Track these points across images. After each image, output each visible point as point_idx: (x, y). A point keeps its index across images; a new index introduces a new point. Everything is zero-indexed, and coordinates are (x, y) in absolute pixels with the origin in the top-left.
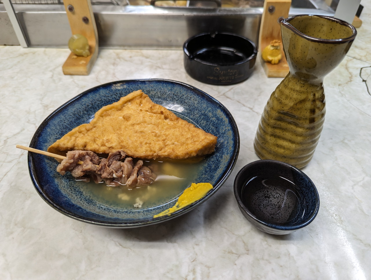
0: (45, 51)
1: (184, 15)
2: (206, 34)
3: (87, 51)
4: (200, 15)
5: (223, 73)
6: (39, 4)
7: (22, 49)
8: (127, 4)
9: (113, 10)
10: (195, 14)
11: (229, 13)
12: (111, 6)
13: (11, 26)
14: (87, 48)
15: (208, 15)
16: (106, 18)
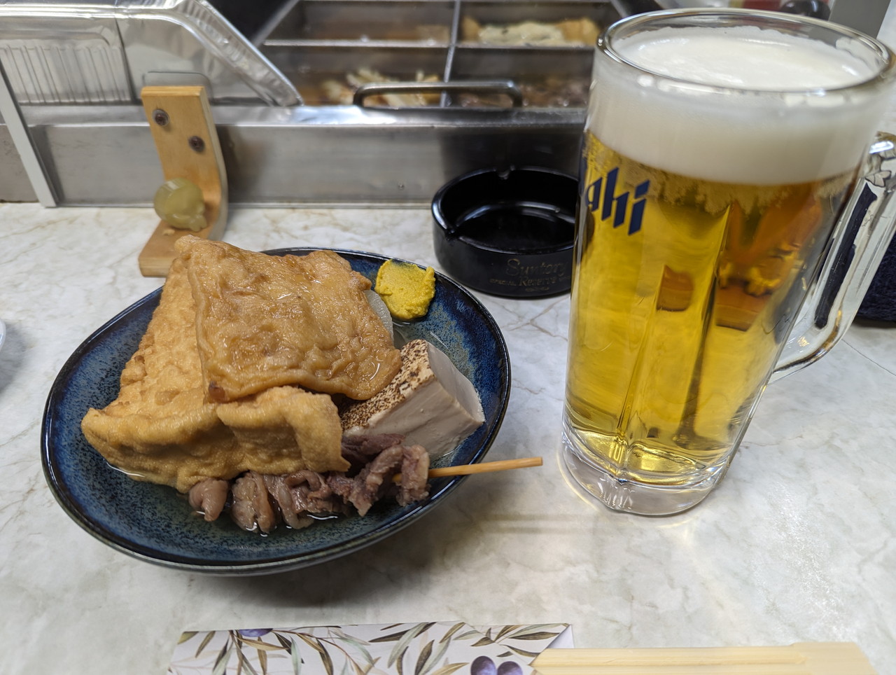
0: (98, 215)
1: (433, 127)
2: (488, 171)
3: (199, 217)
4: (471, 126)
5: (529, 270)
6: (85, 104)
7: (42, 210)
8: (298, 104)
9: (262, 117)
10: (459, 124)
11: (543, 122)
12: (259, 109)
13: (18, 157)
14: (201, 209)
15: (491, 126)
16: (247, 137)
